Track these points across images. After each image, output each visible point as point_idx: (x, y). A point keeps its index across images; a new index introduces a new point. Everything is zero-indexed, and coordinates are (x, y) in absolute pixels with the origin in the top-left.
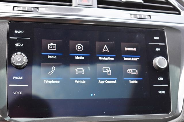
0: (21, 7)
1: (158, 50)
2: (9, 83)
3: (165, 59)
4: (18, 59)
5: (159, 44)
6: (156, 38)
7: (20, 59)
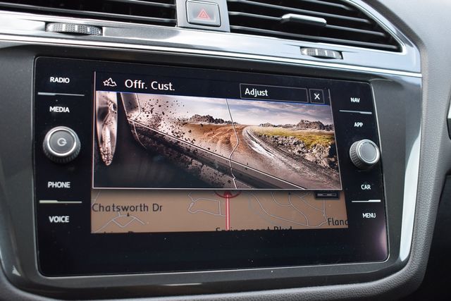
0: (64, 25)
1: (358, 124)
2: (38, 197)
3: (374, 144)
4: (61, 142)
5: (361, 113)
6: (354, 100)
7: (65, 143)
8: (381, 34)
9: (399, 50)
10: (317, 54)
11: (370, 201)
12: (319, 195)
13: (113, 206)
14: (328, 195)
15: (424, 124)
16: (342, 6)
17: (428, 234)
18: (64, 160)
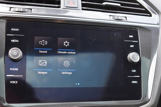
0: (17, 9)
1: (132, 46)
2: (6, 74)
3: (138, 54)
5: (133, 41)
6: (130, 36)
7: (16, 54)
9: (151, 16)
10: (116, 18)
11: (135, 76)
15: (159, 46)
17: (158, 90)
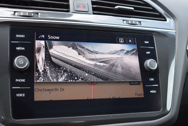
0: (22, 13)
1: (148, 53)
2: (12, 86)
3: (155, 61)
4: (21, 62)
5: (149, 48)
6: (146, 42)
7: (23, 63)
8: (158, 14)
9: (165, 20)
10: (130, 23)
11: (153, 85)
12: (131, 83)
13: (44, 89)
14: (135, 83)
16: (141, 2)
17: (179, 99)
18: (22, 70)
